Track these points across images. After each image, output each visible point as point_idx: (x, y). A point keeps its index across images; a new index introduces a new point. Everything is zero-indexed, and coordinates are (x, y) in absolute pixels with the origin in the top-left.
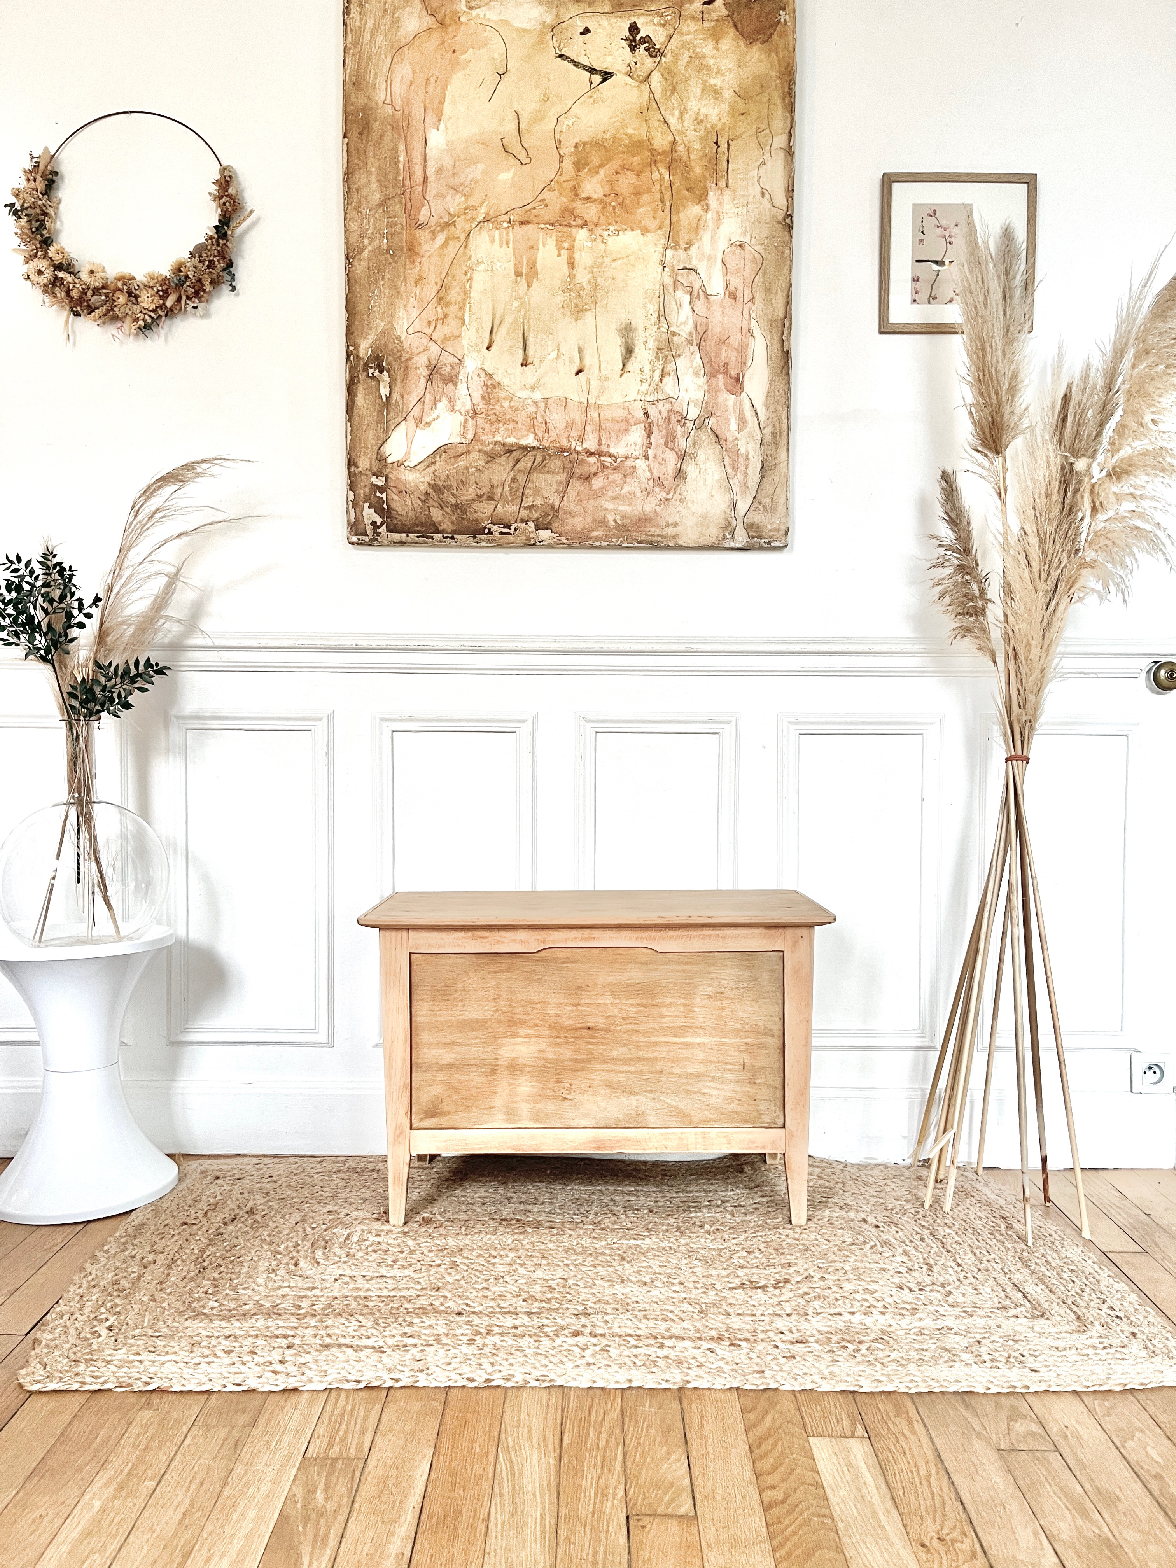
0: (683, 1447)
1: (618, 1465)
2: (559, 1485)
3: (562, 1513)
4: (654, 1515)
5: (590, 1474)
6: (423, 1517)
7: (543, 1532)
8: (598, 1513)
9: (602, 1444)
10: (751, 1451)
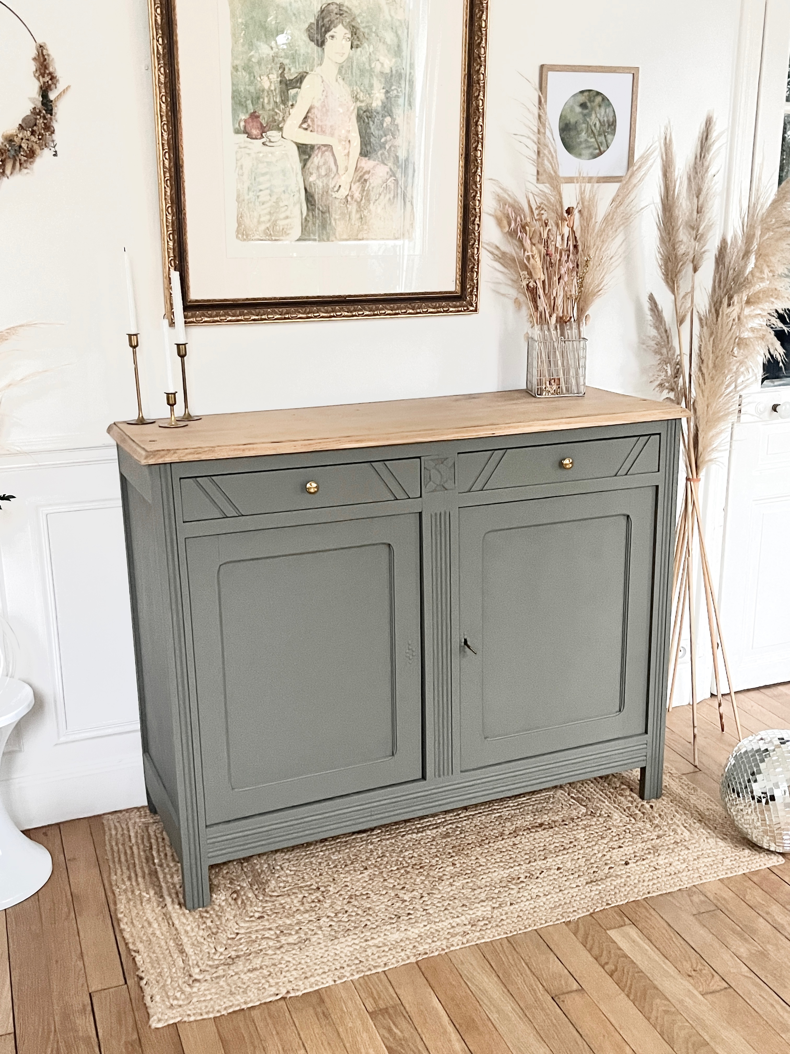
0: (552, 953)
1: (528, 972)
2: (508, 991)
3: (522, 1006)
4: (563, 993)
5: (519, 981)
6: (458, 1026)
7: (520, 1017)
8: (537, 1000)
9: (513, 963)
10: (585, 946)
